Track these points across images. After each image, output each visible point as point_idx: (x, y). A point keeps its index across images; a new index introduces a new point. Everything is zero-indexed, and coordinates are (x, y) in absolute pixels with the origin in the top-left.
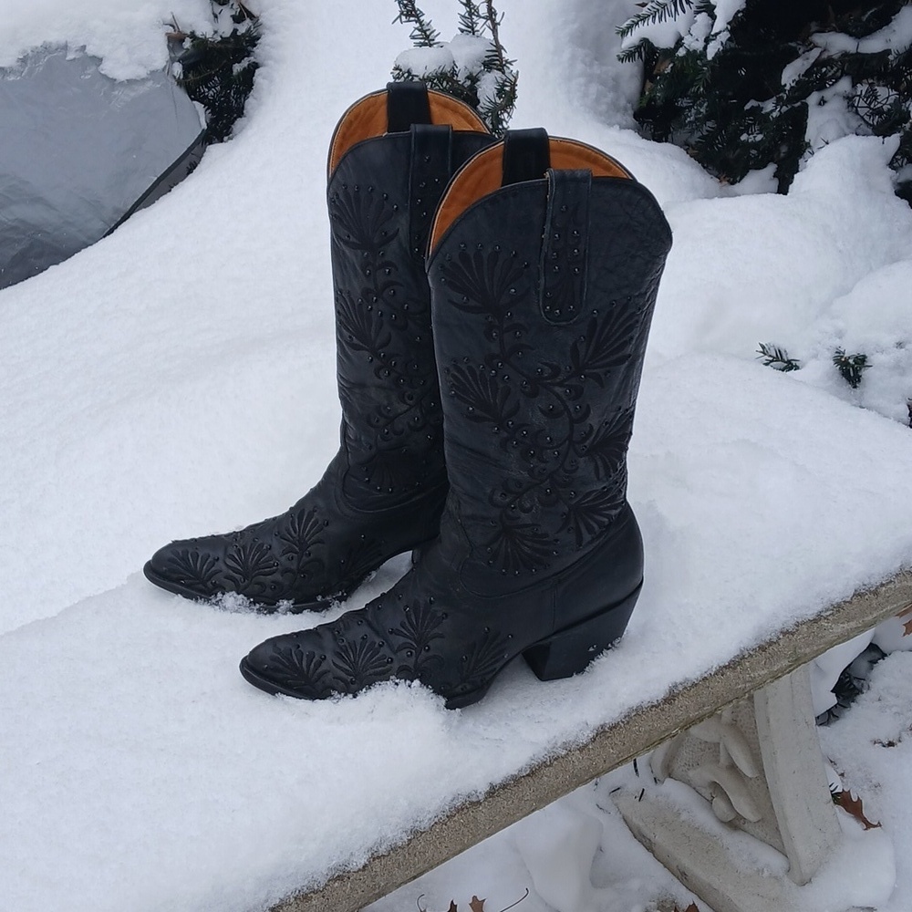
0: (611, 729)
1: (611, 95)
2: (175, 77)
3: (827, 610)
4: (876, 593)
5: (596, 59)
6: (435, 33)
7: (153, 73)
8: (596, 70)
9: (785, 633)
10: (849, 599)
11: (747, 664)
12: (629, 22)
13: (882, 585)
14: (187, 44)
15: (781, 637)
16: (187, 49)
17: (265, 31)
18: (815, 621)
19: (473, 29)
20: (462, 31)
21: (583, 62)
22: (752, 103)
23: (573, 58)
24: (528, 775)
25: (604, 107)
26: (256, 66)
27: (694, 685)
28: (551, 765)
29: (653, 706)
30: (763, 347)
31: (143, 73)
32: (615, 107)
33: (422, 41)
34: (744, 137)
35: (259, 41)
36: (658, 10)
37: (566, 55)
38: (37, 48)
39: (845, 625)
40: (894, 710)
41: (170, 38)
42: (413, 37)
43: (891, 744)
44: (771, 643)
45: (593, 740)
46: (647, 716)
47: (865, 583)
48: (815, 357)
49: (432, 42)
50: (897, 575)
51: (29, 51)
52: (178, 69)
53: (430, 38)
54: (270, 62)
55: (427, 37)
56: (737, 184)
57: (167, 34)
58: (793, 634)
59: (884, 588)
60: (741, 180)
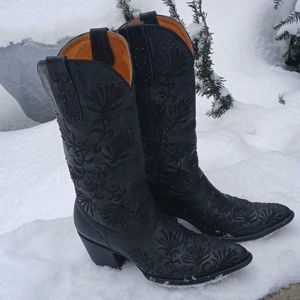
1: (275, 54)
5: (270, 41)
8: (270, 44)
19: (198, 21)
21: (264, 42)
23: (260, 40)
37: (257, 39)
38: (64, 38)
51: (61, 39)
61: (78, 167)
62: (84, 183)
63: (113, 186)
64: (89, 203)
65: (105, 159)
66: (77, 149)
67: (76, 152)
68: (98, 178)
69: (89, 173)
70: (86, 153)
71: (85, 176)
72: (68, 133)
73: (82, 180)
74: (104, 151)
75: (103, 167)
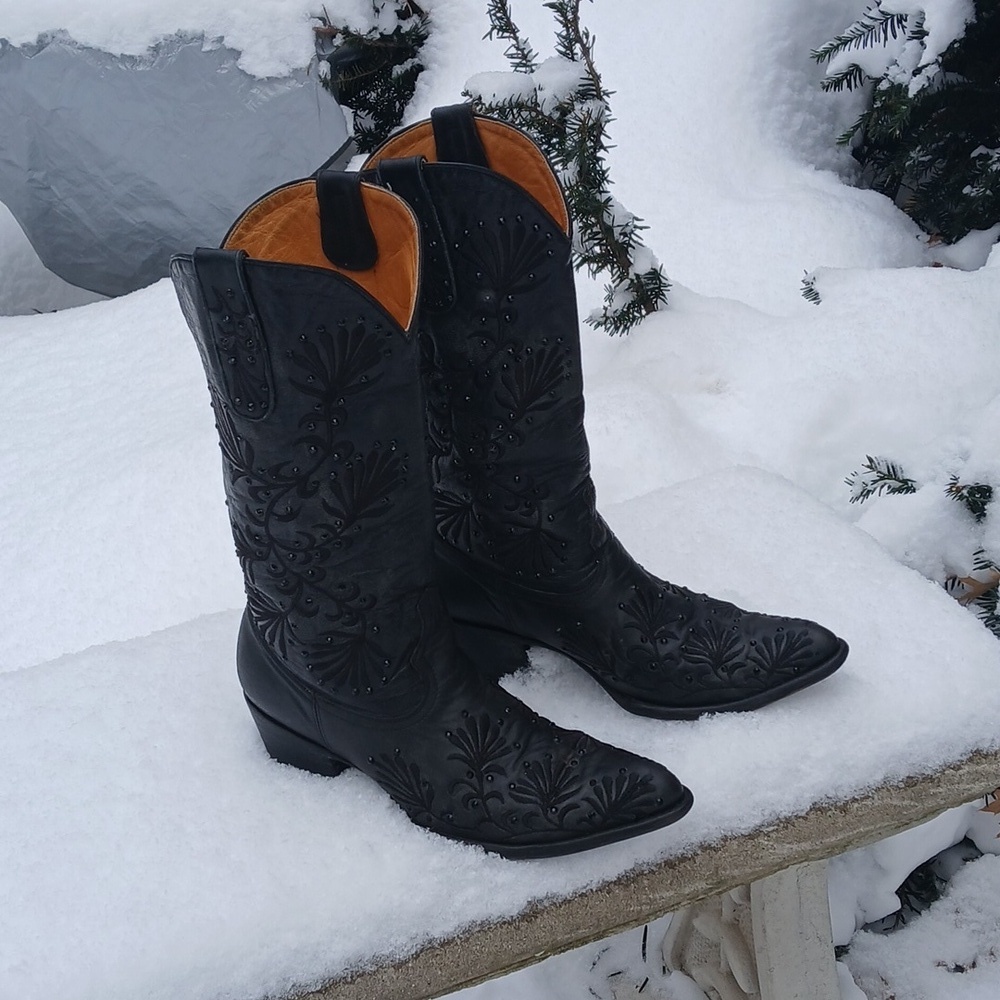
0: (442, 945)
1: (823, 127)
2: (320, 77)
3: (769, 825)
4: (844, 809)
6: (533, 53)
7: (296, 71)
9: (705, 847)
10: (803, 814)
11: (646, 882)
12: (826, 45)
13: (855, 800)
14: (338, 40)
15: (699, 852)
16: (337, 47)
17: (433, 29)
18: (751, 837)
19: (572, 52)
20: (560, 52)
21: (791, 86)
22: (981, 150)
23: (778, 80)
24: (319, 992)
25: (809, 141)
26: (420, 68)
27: (566, 901)
28: (353, 982)
29: (504, 923)
30: (871, 460)
31: (284, 71)
32: (824, 141)
33: (518, 61)
34: (967, 190)
35: (425, 41)
36: (864, 34)
37: (768, 78)
38: (171, 35)
39: (795, 847)
40: (973, 926)
41: (319, 33)
42: (511, 56)
43: (959, 969)
44: (683, 859)
45: (417, 956)
46: (495, 935)
47: (830, 795)
48: (933, 479)
49: (529, 63)
50: (878, 790)
51: (162, 40)
52: (324, 68)
53: (528, 58)
54: (434, 66)
55: (525, 57)
56: (952, 245)
57: (314, 28)
58: (716, 850)
59: (856, 805)
60: (958, 239)
61: (256, 528)
62: (269, 572)
63: (342, 586)
64: (277, 624)
65: (326, 514)
66: (256, 483)
67: (253, 491)
68: (303, 563)
69: (284, 547)
70: (279, 496)
71: (272, 555)
72: (237, 440)
73: (264, 563)
74: (325, 493)
75: (318, 534)
